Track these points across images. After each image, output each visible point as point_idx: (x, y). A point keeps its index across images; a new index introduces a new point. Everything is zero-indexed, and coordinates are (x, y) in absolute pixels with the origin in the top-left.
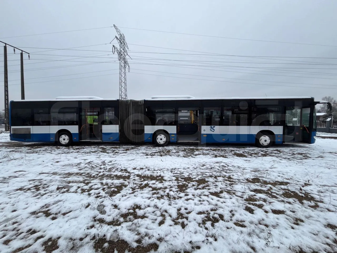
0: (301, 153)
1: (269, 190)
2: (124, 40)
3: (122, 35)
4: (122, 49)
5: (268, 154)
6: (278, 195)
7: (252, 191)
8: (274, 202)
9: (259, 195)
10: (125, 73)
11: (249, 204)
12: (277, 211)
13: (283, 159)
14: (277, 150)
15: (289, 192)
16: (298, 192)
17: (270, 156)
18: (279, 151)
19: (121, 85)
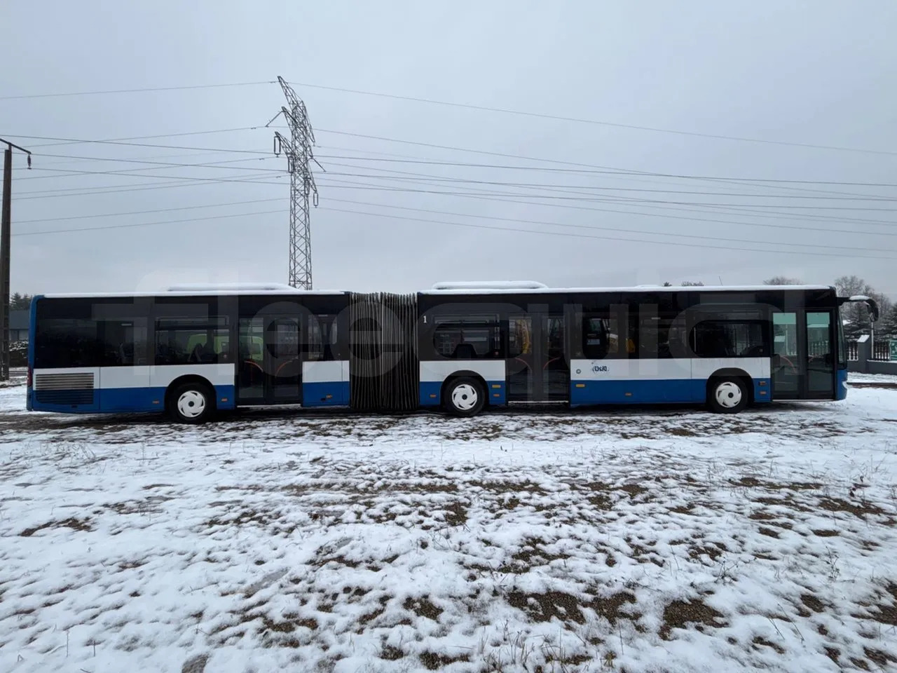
0: (819, 422)
1: (787, 498)
2: (305, 117)
3: (301, 105)
4: (297, 144)
5: (744, 428)
6: (811, 506)
7: (753, 501)
8: (810, 518)
9: (773, 509)
10: (306, 211)
11: (763, 523)
12: (823, 532)
13: (784, 437)
14: (760, 418)
15: (830, 502)
16: (848, 500)
17: (751, 431)
18: (767, 420)
19: (295, 245)
